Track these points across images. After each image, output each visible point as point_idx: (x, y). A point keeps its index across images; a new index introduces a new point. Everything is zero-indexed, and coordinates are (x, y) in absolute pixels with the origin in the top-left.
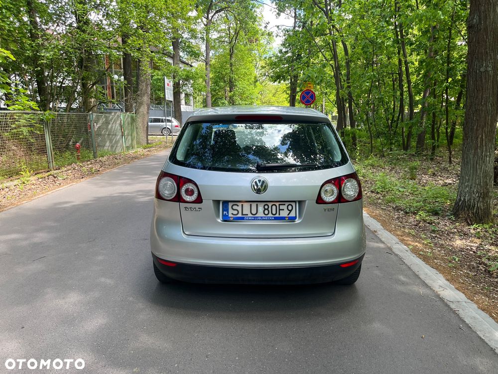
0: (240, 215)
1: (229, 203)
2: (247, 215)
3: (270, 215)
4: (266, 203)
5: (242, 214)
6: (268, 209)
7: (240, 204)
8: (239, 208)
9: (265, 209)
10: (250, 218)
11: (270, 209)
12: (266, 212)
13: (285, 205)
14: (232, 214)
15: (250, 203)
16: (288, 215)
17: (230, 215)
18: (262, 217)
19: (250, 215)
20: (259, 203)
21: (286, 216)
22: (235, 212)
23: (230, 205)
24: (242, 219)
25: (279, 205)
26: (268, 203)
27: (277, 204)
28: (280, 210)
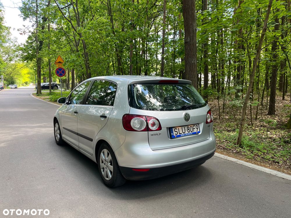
0: (178, 134)
1: (173, 128)
2: (181, 133)
3: (190, 132)
4: (190, 126)
5: (180, 134)
6: (189, 129)
7: (177, 128)
8: (177, 130)
9: (188, 129)
10: (183, 135)
11: (190, 129)
12: (189, 131)
13: (195, 126)
14: (175, 134)
15: (181, 127)
17: (175, 135)
18: (188, 134)
19: (183, 134)
20: (185, 127)
21: (196, 131)
22: (176, 133)
23: (173, 129)
24: (180, 136)
25: (193, 126)
26: (188, 126)
27: (192, 126)
28: (194, 129)
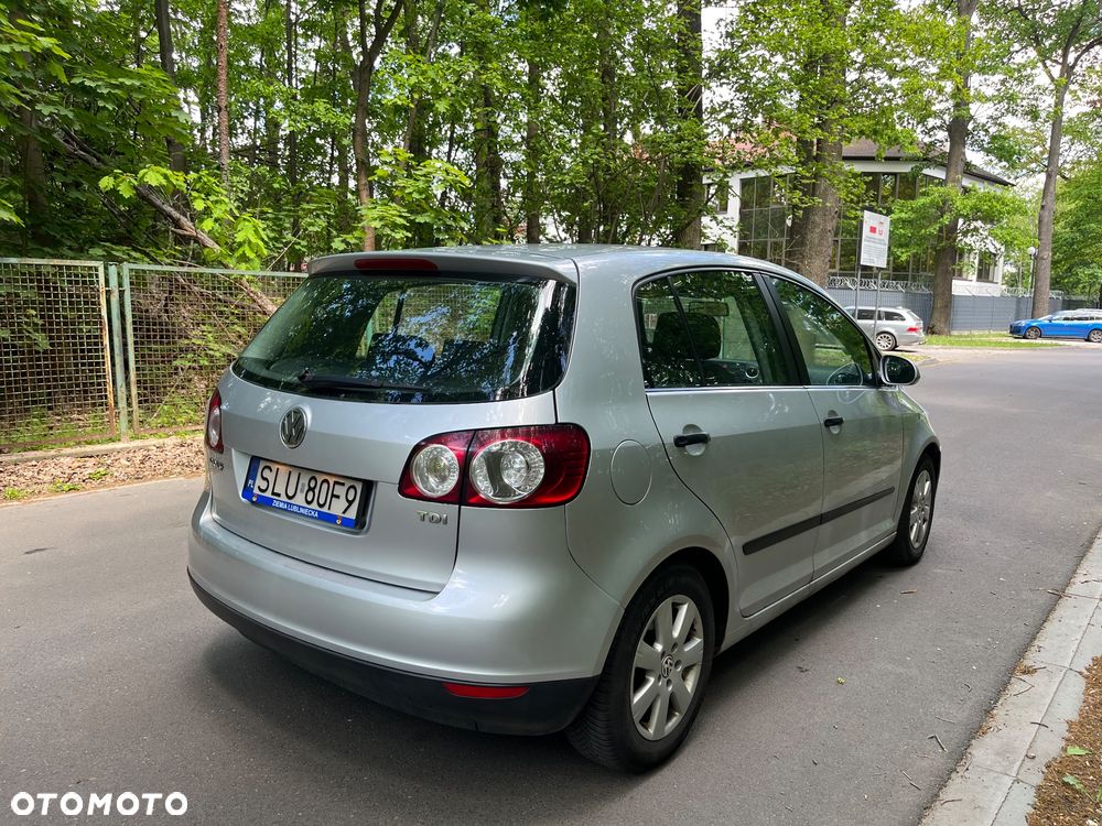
0: (268, 494)
1: (261, 462)
2: (279, 495)
3: (314, 506)
4: (313, 475)
5: (273, 494)
6: (313, 490)
7: (274, 467)
8: (272, 477)
9: (310, 489)
10: (281, 505)
11: (317, 491)
12: (310, 496)
13: (343, 484)
14: (259, 487)
15: (290, 470)
16: (344, 513)
17: (256, 491)
18: (300, 507)
19: (283, 498)
20: (302, 472)
21: (340, 513)
22: (264, 485)
23: (262, 464)
24: (268, 503)
25: (336, 483)
26: (317, 476)
27: (332, 480)
28: (333, 496)
